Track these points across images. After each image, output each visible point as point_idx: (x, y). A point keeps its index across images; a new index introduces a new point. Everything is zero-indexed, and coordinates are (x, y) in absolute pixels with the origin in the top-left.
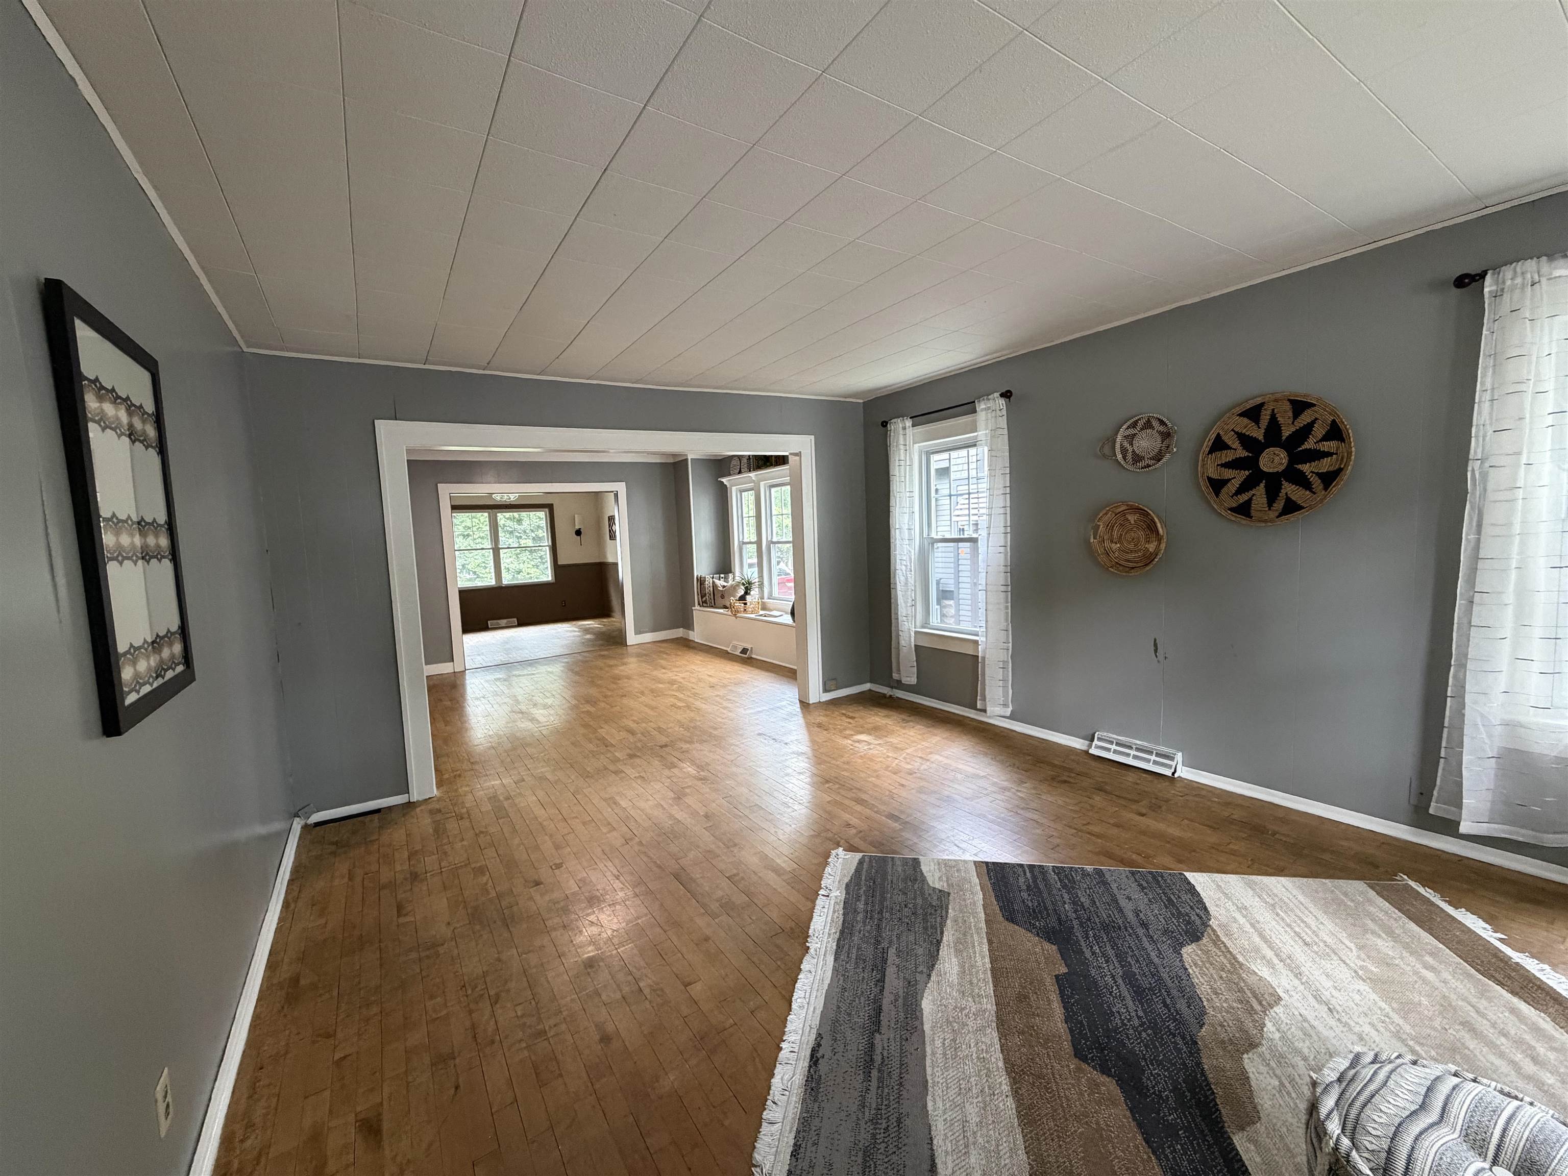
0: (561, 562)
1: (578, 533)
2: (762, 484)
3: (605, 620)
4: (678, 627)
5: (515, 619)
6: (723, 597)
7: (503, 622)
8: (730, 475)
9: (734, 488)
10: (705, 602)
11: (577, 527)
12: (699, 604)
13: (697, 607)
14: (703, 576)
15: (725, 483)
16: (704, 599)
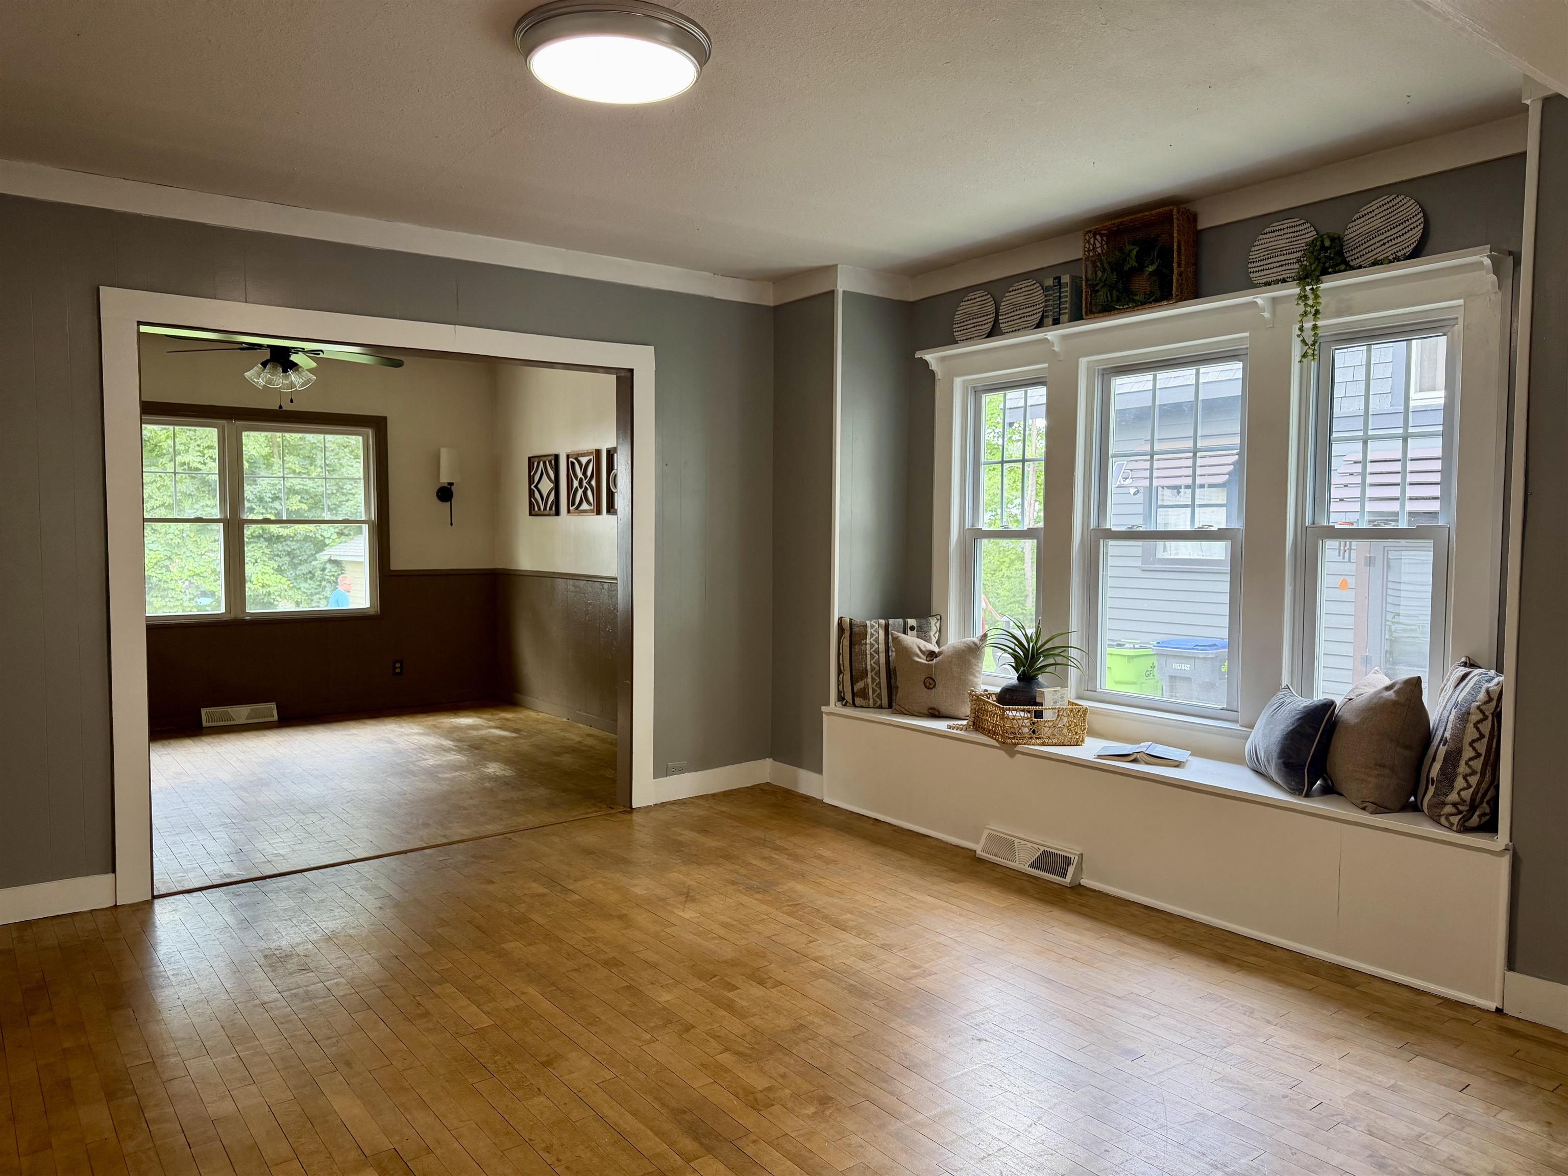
0: (399, 563)
1: (445, 494)
2: (1083, 362)
3: (509, 715)
4: (757, 756)
5: (273, 706)
6: (930, 683)
7: (241, 713)
8: (952, 341)
9: (958, 381)
10: (863, 694)
11: (444, 480)
12: (841, 698)
13: (834, 706)
14: (858, 620)
15: (934, 366)
16: (860, 685)
